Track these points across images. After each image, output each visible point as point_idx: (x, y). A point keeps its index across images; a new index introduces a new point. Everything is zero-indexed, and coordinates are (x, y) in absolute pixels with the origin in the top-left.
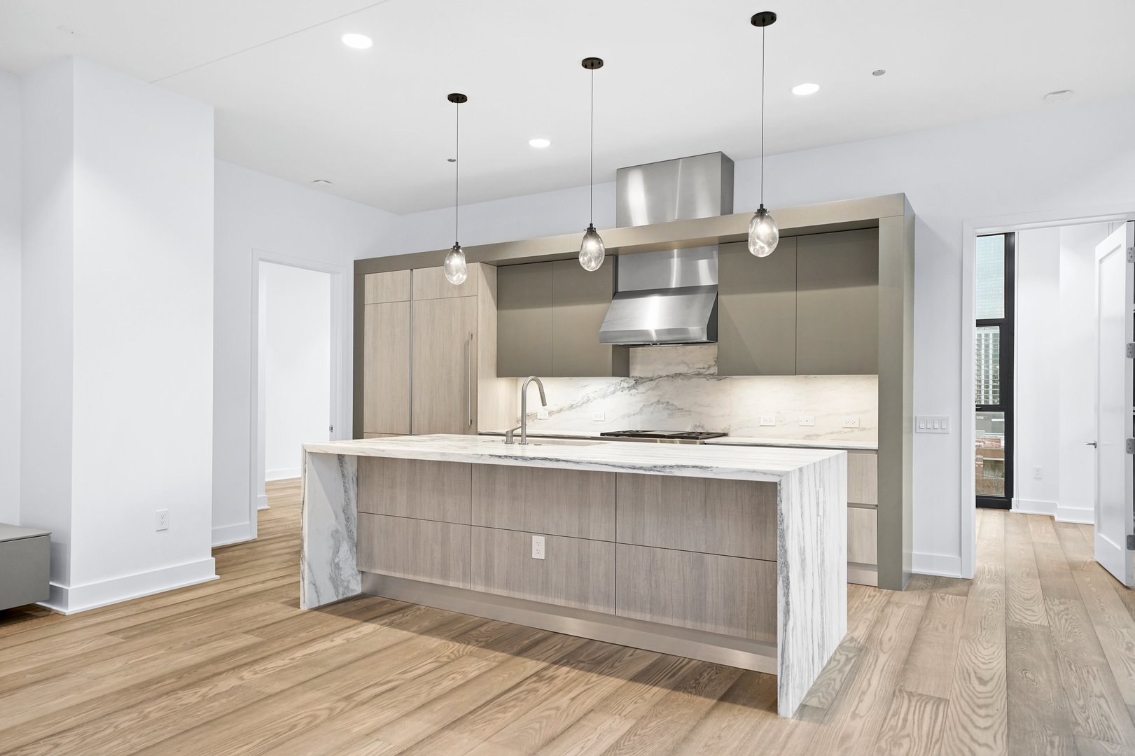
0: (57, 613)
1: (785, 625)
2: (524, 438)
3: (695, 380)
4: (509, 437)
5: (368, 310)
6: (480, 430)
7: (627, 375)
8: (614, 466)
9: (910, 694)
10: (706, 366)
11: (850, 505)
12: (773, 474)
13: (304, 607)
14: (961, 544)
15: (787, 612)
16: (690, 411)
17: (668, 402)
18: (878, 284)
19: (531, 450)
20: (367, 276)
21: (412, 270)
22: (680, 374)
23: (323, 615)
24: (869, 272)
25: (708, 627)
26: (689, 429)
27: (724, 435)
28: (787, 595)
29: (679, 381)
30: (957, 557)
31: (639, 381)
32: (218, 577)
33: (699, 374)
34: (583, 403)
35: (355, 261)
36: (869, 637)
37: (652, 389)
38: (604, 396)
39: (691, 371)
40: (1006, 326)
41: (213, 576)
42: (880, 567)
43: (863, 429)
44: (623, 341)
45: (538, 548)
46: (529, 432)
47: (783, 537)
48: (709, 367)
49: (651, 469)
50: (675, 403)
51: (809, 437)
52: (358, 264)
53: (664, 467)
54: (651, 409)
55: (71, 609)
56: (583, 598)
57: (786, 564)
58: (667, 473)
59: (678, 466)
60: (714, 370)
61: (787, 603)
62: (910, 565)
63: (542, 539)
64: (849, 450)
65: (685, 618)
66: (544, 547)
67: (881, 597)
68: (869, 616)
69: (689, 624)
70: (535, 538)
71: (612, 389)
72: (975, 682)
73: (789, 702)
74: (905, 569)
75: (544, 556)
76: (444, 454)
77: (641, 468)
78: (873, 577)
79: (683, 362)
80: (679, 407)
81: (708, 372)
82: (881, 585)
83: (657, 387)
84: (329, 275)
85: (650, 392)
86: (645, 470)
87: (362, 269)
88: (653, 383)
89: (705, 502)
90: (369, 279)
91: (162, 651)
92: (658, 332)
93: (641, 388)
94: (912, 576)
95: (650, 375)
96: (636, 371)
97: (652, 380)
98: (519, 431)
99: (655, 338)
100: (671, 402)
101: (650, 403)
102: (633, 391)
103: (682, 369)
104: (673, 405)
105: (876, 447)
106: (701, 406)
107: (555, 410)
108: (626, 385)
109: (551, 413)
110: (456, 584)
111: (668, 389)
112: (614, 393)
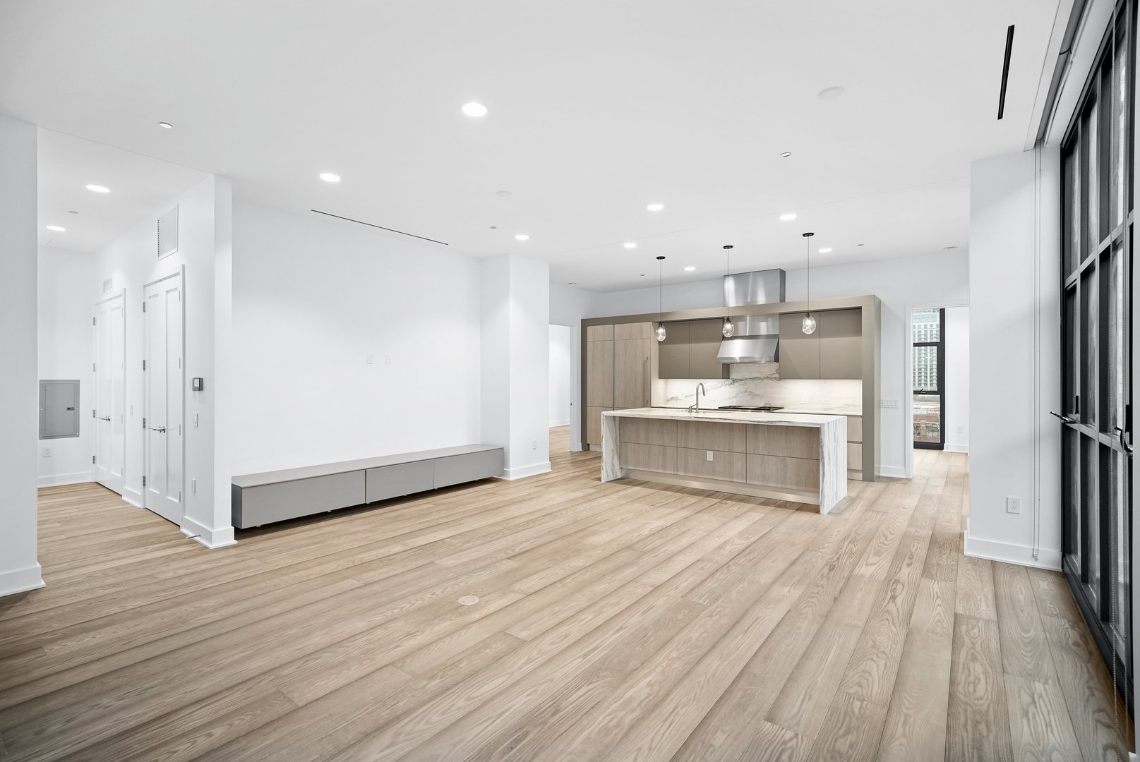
0: (505, 480)
1: (823, 480)
2: (697, 410)
3: (765, 380)
4: (690, 409)
5: (589, 345)
6: (652, 405)
7: (729, 378)
9: (873, 511)
11: (848, 442)
12: (818, 424)
13: (603, 481)
14: (905, 461)
15: (824, 476)
18: (861, 335)
19: (701, 414)
20: (588, 327)
21: (614, 325)
22: (757, 378)
23: (613, 484)
24: (858, 331)
25: (788, 487)
26: (762, 405)
27: (781, 408)
28: (824, 469)
29: (757, 381)
30: (903, 468)
31: (734, 381)
32: (552, 470)
33: (768, 378)
35: (581, 320)
36: (857, 496)
37: (743, 385)
38: (715, 388)
39: (763, 376)
40: (941, 347)
42: (863, 471)
43: (855, 406)
44: (726, 362)
45: (710, 456)
46: (700, 407)
47: (822, 448)
48: (773, 374)
50: (754, 392)
51: (826, 409)
52: (583, 321)
54: (743, 395)
55: (511, 479)
56: (731, 476)
57: (823, 458)
60: (777, 376)
61: (824, 472)
62: (880, 472)
63: (711, 452)
64: (848, 416)
65: (777, 483)
67: (863, 484)
68: (858, 490)
69: (779, 486)
70: (708, 452)
71: (720, 385)
72: (901, 509)
73: (825, 510)
74: (876, 474)
75: (713, 459)
78: (860, 476)
79: (759, 372)
80: (757, 394)
82: (864, 480)
83: (745, 384)
84: (569, 327)
85: (741, 386)
87: (585, 324)
88: (743, 382)
90: (590, 329)
92: (741, 358)
93: (736, 384)
94: (879, 477)
95: (741, 378)
96: (734, 375)
97: (742, 380)
98: (695, 407)
99: (738, 361)
100: (752, 391)
101: (741, 392)
102: (732, 386)
103: (758, 375)
105: (861, 414)
106: (769, 393)
107: (688, 394)
108: (728, 383)
109: (686, 397)
110: (670, 472)
111: (751, 385)
112: (721, 387)
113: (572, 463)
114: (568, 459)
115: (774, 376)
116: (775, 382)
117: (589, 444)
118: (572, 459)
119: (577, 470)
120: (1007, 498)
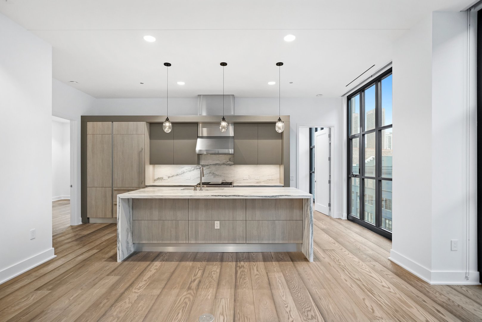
3: (223, 166)
5: (89, 138)
7: (199, 164)
8: (259, 197)
10: (226, 161)
13: (119, 260)
16: (221, 176)
17: (213, 173)
20: (88, 123)
21: (113, 122)
22: (218, 164)
29: (217, 166)
31: (203, 166)
32: (56, 256)
33: (224, 164)
34: (182, 173)
35: (81, 116)
37: (208, 169)
38: (190, 171)
39: (221, 163)
41: (54, 256)
43: (273, 180)
45: (217, 225)
48: (227, 162)
49: (272, 197)
50: (216, 173)
51: (257, 183)
52: (82, 117)
53: (276, 196)
54: (208, 175)
56: (234, 239)
58: (277, 198)
59: (280, 196)
63: (218, 222)
66: (219, 225)
70: (216, 222)
71: (193, 168)
75: (219, 227)
76: (191, 196)
77: (268, 197)
79: (218, 160)
80: (217, 174)
81: (227, 163)
83: (209, 168)
84: (70, 121)
85: (207, 170)
86: (270, 197)
87: (85, 120)
88: (208, 167)
89: (276, 205)
90: (90, 125)
91: (80, 291)
95: (207, 164)
96: (202, 162)
97: (207, 165)
101: (207, 173)
103: (218, 162)
104: (215, 174)
105: (283, 185)
106: (225, 174)
107: (170, 176)
108: (198, 167)
109: (169, 177)
110: (182, 242)
111: (213, 168)
112: (194, 170)
113: (76, 240)
114: (70, 235)
115: (228, 163)
116: (228, 167)
117: (88, 218)
118: (75, 236)
119: (84, 249)
120: (451, 241)
